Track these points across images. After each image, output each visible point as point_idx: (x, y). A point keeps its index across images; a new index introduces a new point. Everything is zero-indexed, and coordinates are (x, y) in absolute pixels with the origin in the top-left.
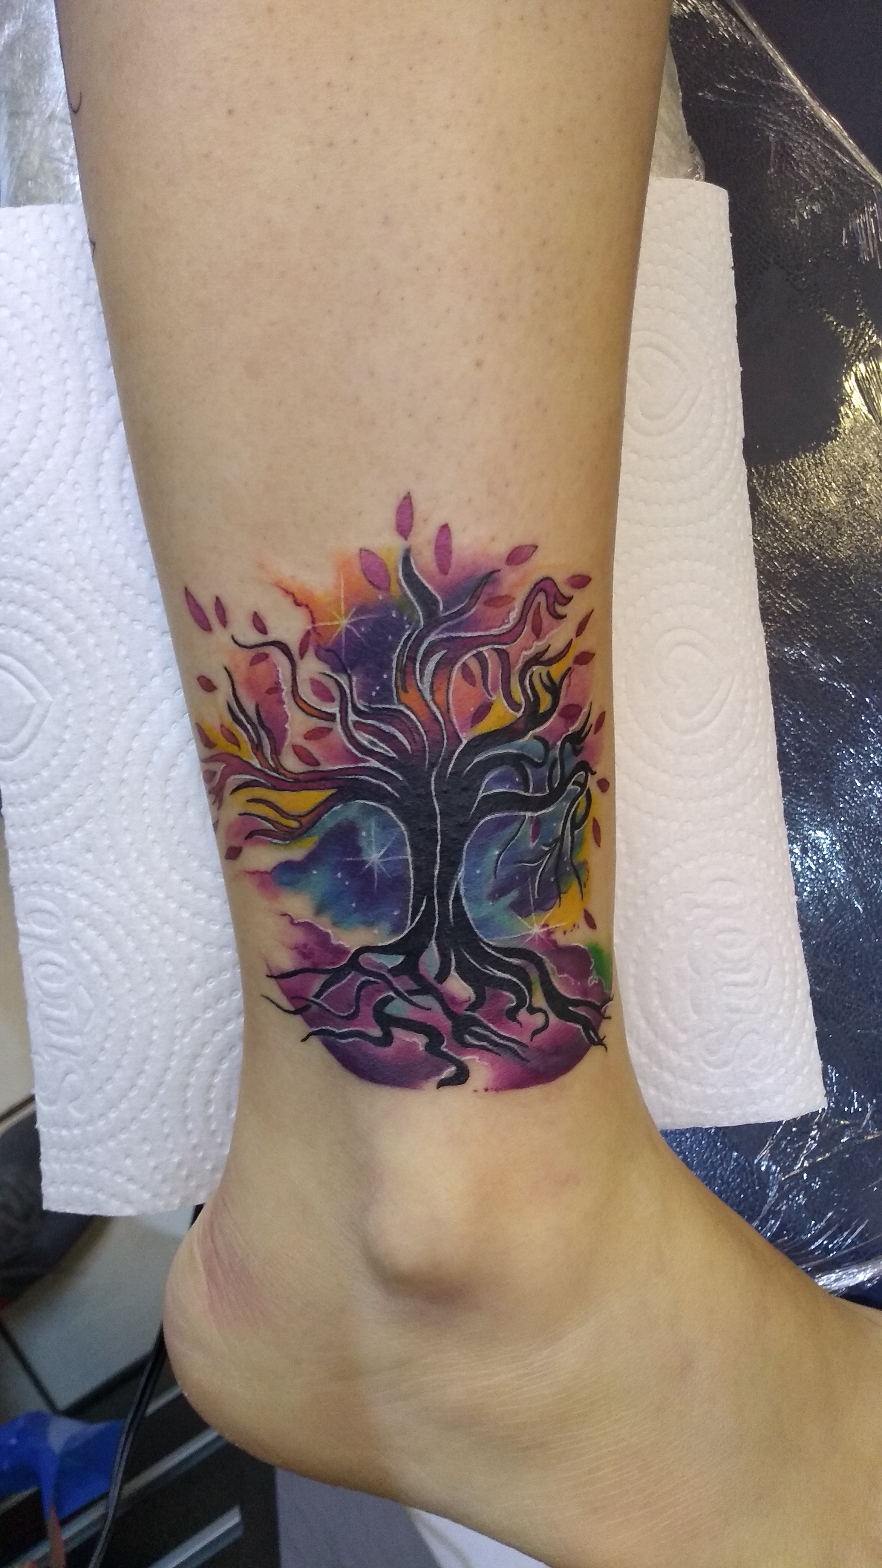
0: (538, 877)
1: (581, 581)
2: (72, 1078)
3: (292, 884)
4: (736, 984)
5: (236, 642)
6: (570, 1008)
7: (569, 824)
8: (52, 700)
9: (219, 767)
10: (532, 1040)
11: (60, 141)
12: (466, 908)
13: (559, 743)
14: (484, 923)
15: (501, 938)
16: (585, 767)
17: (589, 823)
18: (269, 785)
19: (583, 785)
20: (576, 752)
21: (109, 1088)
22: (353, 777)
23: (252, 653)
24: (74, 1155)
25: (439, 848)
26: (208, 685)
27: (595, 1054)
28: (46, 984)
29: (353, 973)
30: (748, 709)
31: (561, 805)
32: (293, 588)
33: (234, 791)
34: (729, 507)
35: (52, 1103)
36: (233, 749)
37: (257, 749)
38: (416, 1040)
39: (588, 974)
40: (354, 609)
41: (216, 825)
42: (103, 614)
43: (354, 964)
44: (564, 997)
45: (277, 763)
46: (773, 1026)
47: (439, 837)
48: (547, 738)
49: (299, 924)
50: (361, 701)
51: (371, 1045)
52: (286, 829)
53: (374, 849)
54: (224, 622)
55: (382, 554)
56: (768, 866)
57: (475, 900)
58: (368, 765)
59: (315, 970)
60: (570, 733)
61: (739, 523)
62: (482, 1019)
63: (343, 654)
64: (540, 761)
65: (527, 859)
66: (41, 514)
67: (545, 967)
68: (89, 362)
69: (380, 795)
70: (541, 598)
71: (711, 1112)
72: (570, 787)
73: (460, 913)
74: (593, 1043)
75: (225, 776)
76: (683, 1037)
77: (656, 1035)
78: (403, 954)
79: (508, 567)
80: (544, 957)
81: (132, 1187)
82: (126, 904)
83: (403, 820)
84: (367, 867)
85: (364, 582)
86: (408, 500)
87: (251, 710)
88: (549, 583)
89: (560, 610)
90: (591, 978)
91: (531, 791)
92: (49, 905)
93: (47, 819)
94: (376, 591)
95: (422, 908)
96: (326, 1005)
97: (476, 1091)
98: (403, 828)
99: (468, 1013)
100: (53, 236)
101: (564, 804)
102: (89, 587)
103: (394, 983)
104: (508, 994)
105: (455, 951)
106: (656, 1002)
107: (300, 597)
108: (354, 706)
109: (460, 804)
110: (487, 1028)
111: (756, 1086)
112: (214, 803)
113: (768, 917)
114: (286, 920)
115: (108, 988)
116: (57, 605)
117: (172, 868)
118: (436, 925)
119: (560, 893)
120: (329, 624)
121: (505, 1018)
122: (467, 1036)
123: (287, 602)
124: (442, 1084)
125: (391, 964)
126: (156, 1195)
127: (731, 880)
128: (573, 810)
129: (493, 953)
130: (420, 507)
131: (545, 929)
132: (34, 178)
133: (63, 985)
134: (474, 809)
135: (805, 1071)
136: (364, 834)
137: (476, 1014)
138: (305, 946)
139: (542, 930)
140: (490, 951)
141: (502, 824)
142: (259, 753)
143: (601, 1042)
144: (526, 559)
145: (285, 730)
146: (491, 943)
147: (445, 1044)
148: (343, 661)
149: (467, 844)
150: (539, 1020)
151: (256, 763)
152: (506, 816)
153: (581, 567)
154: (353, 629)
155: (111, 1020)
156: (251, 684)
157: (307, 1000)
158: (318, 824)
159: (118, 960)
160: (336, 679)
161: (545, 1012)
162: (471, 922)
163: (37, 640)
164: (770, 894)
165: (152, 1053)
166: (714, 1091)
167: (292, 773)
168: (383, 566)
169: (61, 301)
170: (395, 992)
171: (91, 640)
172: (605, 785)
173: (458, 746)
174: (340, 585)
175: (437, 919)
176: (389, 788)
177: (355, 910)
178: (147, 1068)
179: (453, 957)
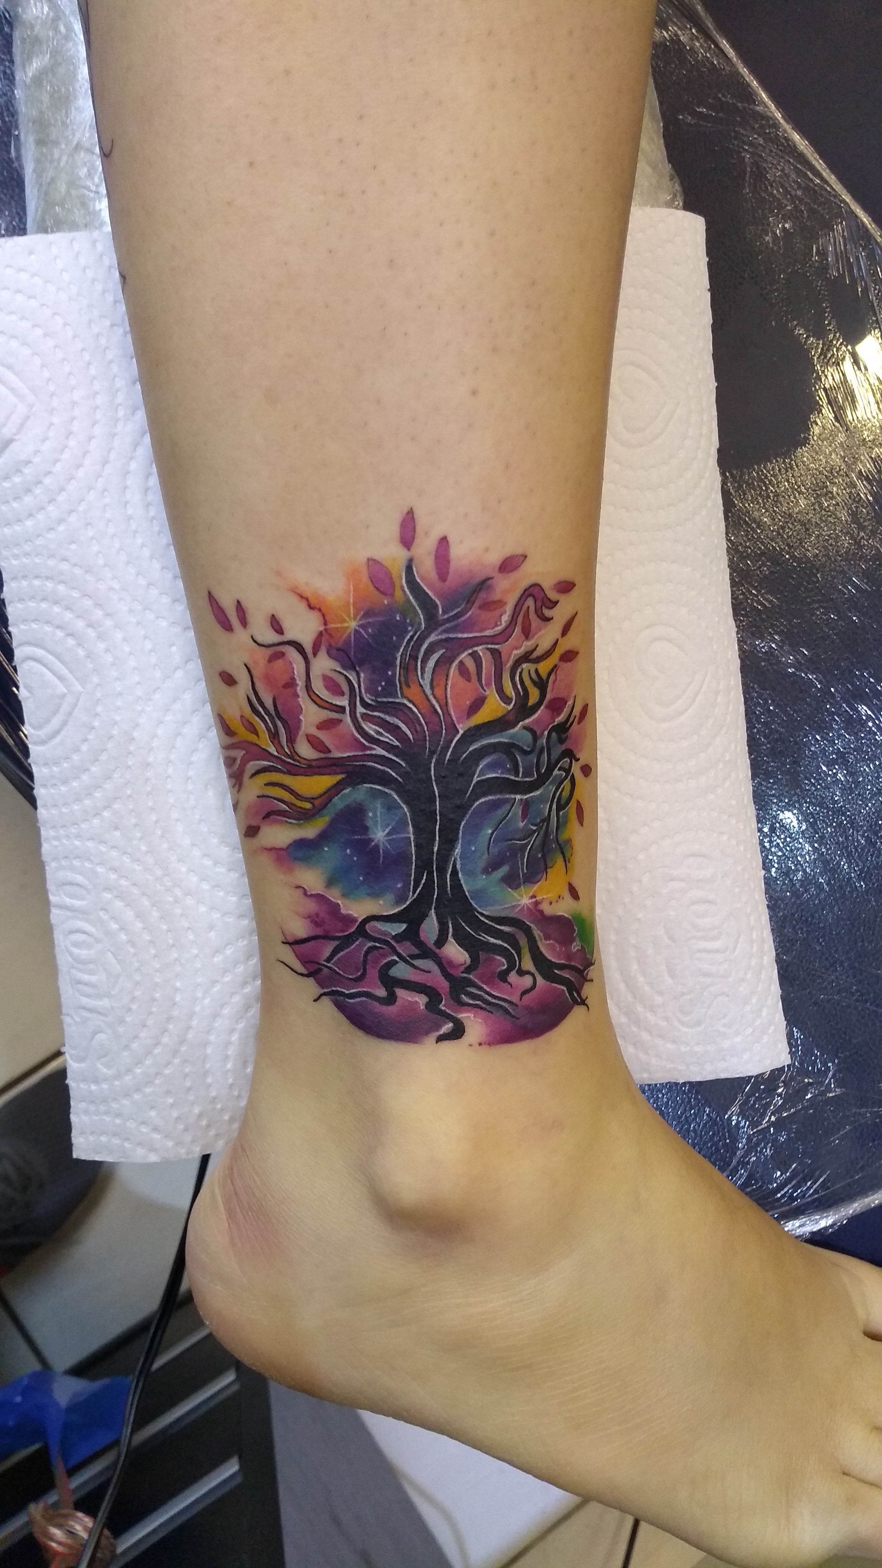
0: (526, 854)
1: (566, 587)
2: (101, 1037)
3: (305, 860)
4: (709, 951)
5: (255, 641)
6: (556, 971)
7: (554, 806)
8: (82, 690)
9: (239, 754)
10: (521, 999)
11: (85, 170)
12: (462, 882)
13: (546, 733)
14: (478, 894)
15: (493, 908)
16: (570, 754)
17: (573, 805)
18: (285, 770)
19: (568, 771)
20: (562, 741)
21: (135, 1046)
22: (361, 763)
23: (269, 652)
24: (102, 1108)
25: (438, 827)
26: (229, 680)
27: (577, 1014)
28: (76, 951)
29: (361, 939)
30: (720, 699)
31: (549, 789)
32: (308, 594)
33: (253, 775)
34: (704, 513)
35: (80, 1060)
36: (252, 738)
37: (274, 738)
38: (417, 999)
39: (572, 940)
40: (362, 613)
41: (235, 806)
42: (131, 611)
43: (362, 931)
44: (551, 961)
45: (292, 751)
46: (741, 989)
47: (438, 817)
48: (535, 728)
49: (312, 895)
50: (368, 695)
51: (376, 1004)
52: (300, 810)
53: (379, 827)
54: (244, 622)
55: (387, 563)
56: (737, 844)
57: (470, 874)
58: (374, 752)
59: (326, 937)
60: (556, 723)
61: (713, 527)
62: (477, 981)
63: (352, 653)
64: (528, 749)
65: (517, 837)
66: (73, 518)
67: (533, 935)
68: (117, 379)
69: (385, 780)
70: (530, 602)
71: (684, 1068)
72: (556, 772)
73: (457, 885)
74: (576, 1002)
75: (245, 762)
76: (659, 1000)
77: (635, 997)
78: (404, 922)
79: (500, 575)
80: (532, 925)
81: (157, 1136)
82: (151, 878)
83: (406, 803)
84: (373, 844)
85: (372, 588)
86: (410, 515)
87: (269, 704)
88: (537, 589)
89: (547, 613)
90: (575, 944)
91: (520, 776)
92: (79, 879)
93: (78, 800)
94: (382, 596)
95: (423, 881)
96: (336, 969)
97: (471, 1045)
98: (406, 810)
99: (465, 975)
100: (82, 261)
101: (551, 787)
102: (117, 586)
103: (397, 948)
104: (499, 958)
105: (452, 919)
106: (635, 967)
107: (313, 602)
108: (362, 699)
109: (457, 788)
110: (481, 989)
111: (726, 1044)
112: (234, 786)
113: (737, 890)
114: (300, 891)
115: (135, 954)
116: (88, 603)
117: (194, 845)
118: (435, 897)
119: (546, 869)
120: (339, 625)
121: (497, 980)
122: (463, 996)
123: (302, 606)
124: (440, 1039)
125: (394, 931)
126: (178, 1144)
127: (704, 856)
128: (558, 793)
129: (486, 921)
130: (422, 521)
131: (534, 900)
132: (62, 205)
133: (92, 951)
134: (469, 792)
135: (770, 1031)
136: (370, 814)
137: (471, 977)
138: (317, 915)
139: (531, 901)
140: (483, 919)
141: (494, 806)
142: (276, 741)
143: (583, 1002)
144: (516, 568)
145: (300, 720)
146: (484, 912)
147: (443, 1002)
148: (352, 658)
149: (463, 823)
150: (527, 981)
151: (272, 750)
152: (499, 799)
153: (566, 574)
154: (361, 630)
155: (137, 983)
156: (269, 680)
157: (318, 964)
158: (329, 805)
159: (144, 929)
160: (346, 676)
161: (533, 975)
162: (467, 894)
163: (69, 635)
164: (739, 868)
165: (175, 1013)
166: (688, 1049)
167: (305, 759)
168: (388, 574)
169: (90, 322)
170: (398, 957)
171: (119, 635)
172: (587, 770)
173: (455, 736)
174: (350, 591)
175: (436, 891)
176: (393, 774)
177: (363, 883)
178: (171, 1027)
179: (450, 925)
